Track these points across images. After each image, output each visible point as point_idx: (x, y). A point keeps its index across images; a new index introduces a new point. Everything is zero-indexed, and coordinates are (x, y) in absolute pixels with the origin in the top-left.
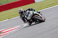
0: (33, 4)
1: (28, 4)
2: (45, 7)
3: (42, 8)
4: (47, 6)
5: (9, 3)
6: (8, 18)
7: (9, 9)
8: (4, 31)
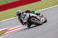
4: (53, 4)
8: (10, 29)
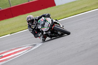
0: (52, 8)
1: (44, 8)
2: (73, 14)
3: (67, 16)
5: (12, 7)
6: (10, 33)
7: (13, 16)
